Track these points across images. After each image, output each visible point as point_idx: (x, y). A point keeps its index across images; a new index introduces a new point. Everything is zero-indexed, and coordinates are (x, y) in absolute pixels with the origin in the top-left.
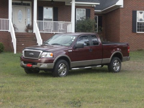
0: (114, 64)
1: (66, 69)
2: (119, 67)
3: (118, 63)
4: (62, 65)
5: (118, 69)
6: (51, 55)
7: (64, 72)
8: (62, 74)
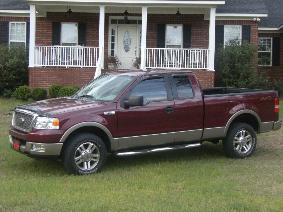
0: (236, 138)
1: (97, 155)
2: (250, 145)
3: (249, 136)
4: (86, 146)
5: (248, 149)
6: (55, 124)
7: (92, 163)
8: (87, 167)
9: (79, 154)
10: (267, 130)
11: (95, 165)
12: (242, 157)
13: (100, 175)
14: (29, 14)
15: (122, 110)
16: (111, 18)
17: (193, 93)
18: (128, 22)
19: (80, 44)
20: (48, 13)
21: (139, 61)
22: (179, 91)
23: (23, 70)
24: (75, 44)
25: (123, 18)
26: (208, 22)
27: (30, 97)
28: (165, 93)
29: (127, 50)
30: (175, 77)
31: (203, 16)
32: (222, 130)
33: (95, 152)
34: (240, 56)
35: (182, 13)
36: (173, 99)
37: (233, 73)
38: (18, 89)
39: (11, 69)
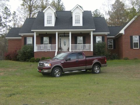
0: (95, 68)
1: (60, 73)
3: (98, 68)
4: (57, 70)
5: (98, 71)
6: (49, 65)
7: (58, 75)
8: (57, 75)
9: (55, 72)
10: (103, 66)
11: (59, 75)
12: (97, 73)
13: (61, 77)
14: (34, 35)
15: (65, 61)
16: (59, 35)
17: (83, 57)
18: (65, 36)
19: (50, 44)
20: (39, 34)
21: (69, 48)
22: (80, 57)
23: (32, 52)
24: (48, 44)
25: (63, 35)
26: (90, 35)
27: (35, 61)
28: (76, 57)
29: (65, 45)
30: (78, 53)
31: (89, 33)
32: (91, 66)
33: (59, 72)
34: (101, 46)
35: (82, 33)
36: (78, 59)
37: (99, 52)
38: (32, 58)
39: (29, 52)
